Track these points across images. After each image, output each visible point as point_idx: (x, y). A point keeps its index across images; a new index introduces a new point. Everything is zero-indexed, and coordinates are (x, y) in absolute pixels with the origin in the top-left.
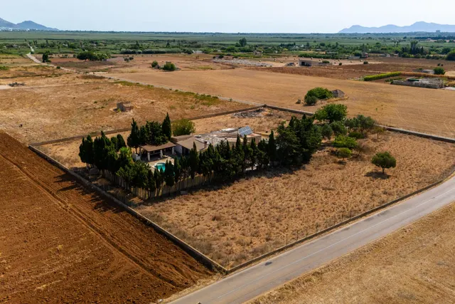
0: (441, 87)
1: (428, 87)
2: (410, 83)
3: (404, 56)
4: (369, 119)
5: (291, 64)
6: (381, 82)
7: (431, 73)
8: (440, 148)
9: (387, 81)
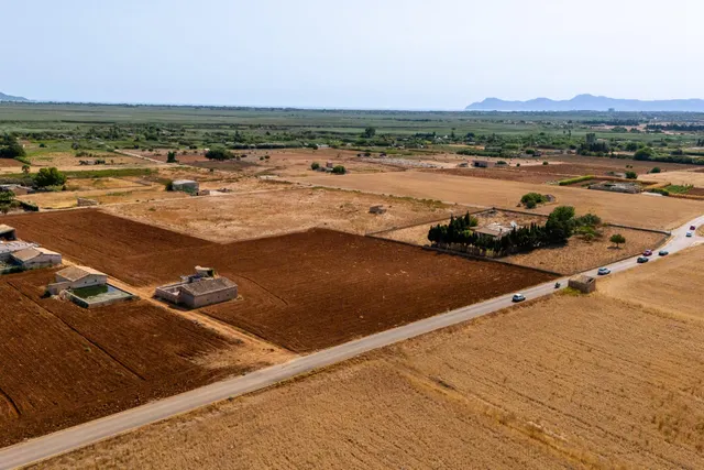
0: (637, 192)
1: (625, 192)
2: (607, 188)
3: (584, 154)
4: (595, 216)
5: (463, 165)
6: (578, 186)
7: (624, 177)
8: (648, 235)
9: (583, 186)
